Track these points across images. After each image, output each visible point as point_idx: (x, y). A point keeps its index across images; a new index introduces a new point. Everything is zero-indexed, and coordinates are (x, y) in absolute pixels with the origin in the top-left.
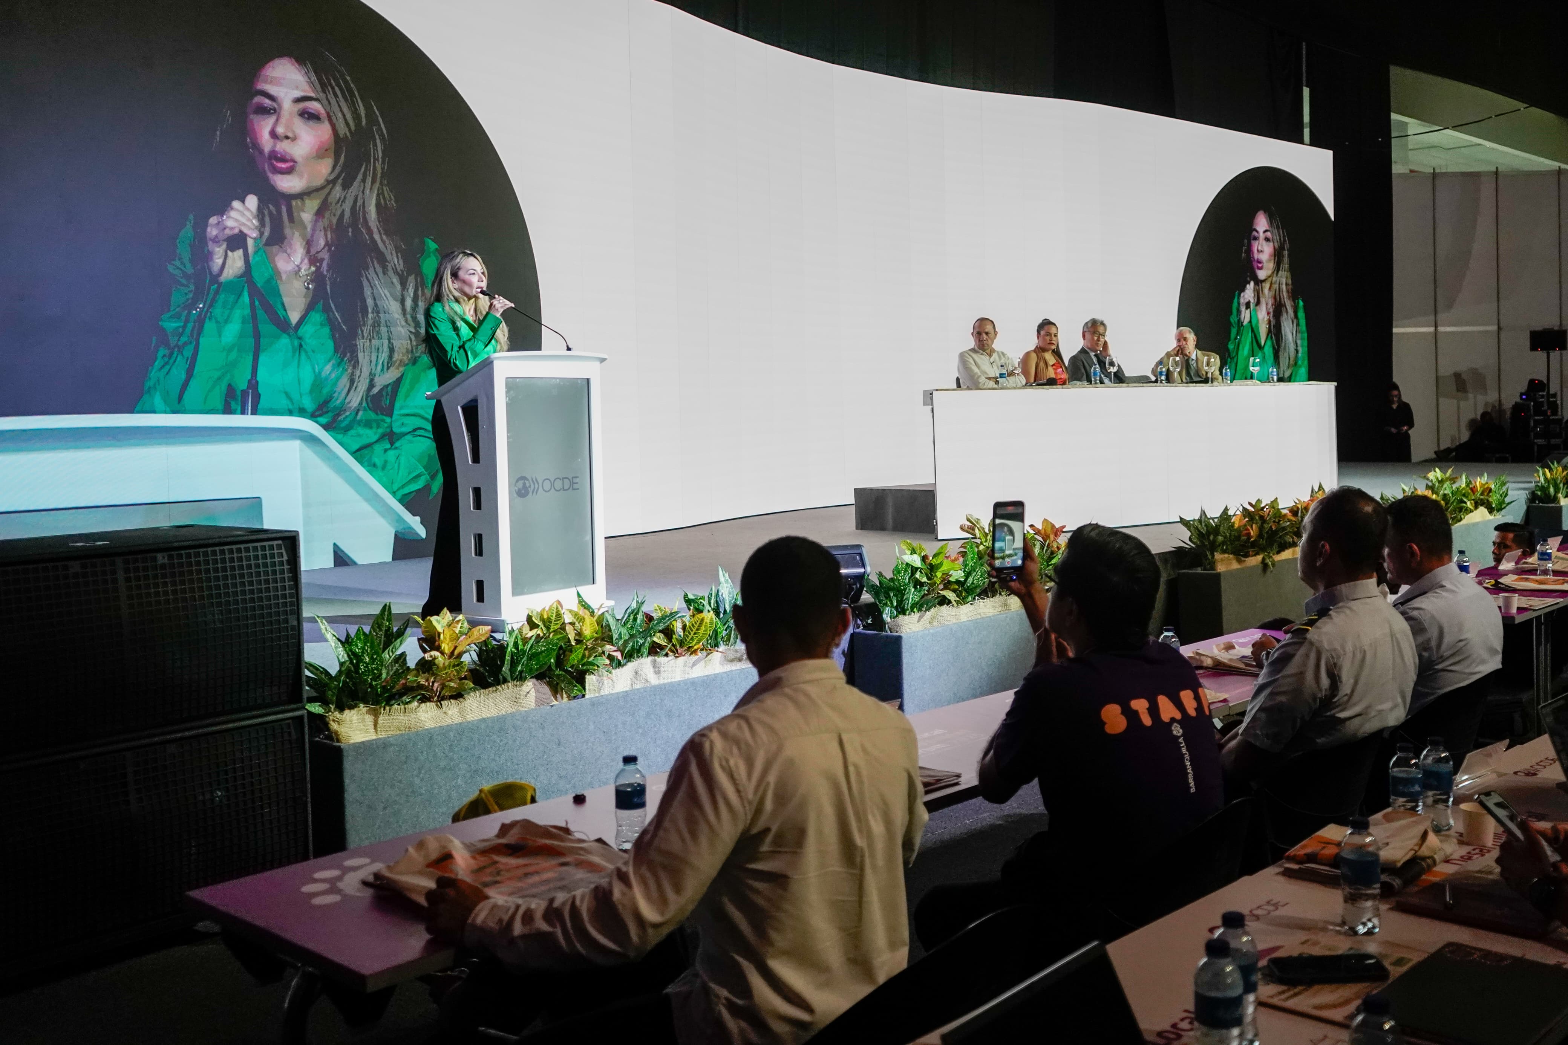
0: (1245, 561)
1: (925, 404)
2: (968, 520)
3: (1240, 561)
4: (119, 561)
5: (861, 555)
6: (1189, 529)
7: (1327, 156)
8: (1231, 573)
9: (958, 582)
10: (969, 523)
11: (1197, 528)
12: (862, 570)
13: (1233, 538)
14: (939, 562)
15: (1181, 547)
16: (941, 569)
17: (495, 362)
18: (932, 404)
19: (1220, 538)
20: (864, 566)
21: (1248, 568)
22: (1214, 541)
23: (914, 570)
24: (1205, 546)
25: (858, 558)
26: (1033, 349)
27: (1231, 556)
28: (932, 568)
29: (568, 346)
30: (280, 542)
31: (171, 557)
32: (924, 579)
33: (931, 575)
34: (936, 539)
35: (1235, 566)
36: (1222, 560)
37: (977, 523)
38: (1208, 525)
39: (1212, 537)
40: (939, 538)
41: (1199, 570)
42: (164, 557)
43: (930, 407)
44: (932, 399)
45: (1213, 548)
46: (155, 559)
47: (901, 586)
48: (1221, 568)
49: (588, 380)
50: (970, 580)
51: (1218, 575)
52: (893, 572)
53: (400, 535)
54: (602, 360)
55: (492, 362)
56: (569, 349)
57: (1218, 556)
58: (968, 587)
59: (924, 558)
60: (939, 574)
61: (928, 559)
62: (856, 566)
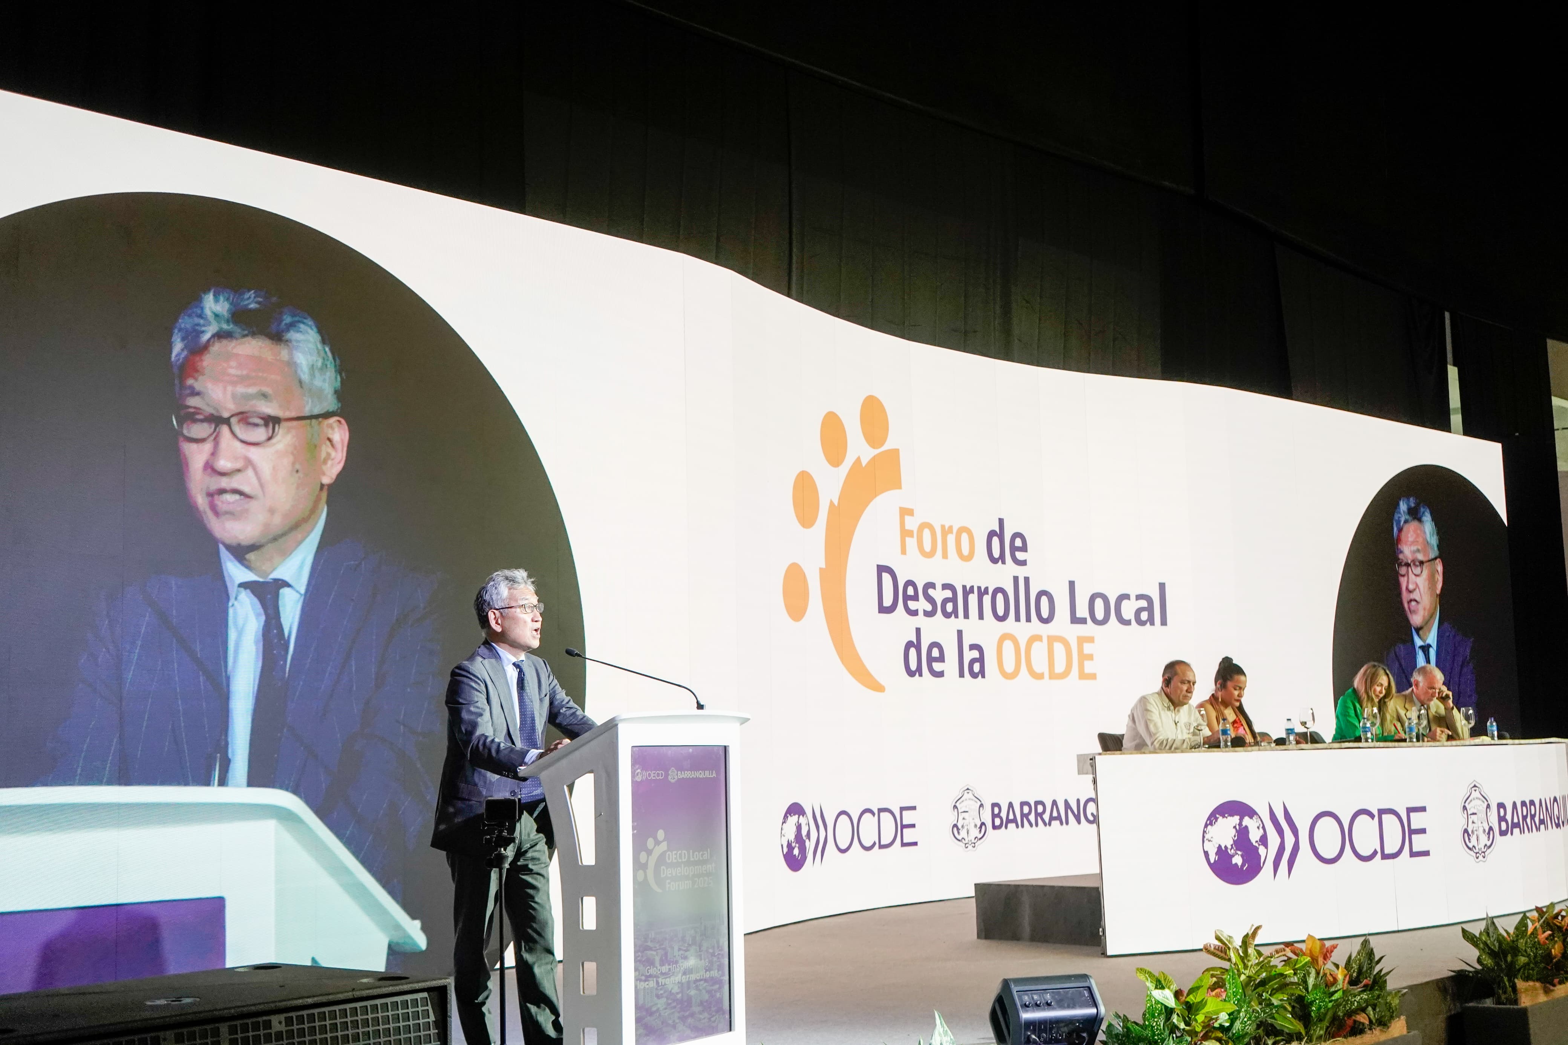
0: (1553, 991)
1: (1080, 772)
2: (1218, 938)
3: (1547, 991)
4: (224, 1028)
5: (1089, 989)
6: (1476, 945)
7: (1494, 450)
8: (1541, 1006)
9: (1222, 1028)
10: (1217, 943)
11: (1485, 944)
12: (1094, 1011)
13: (1539, 959)
14: (1198, 999)
15: (1462, 971)
16: (1203, 1011)
17: (620, 726)
18: (1094, 772)
19: (1522, 960)
20: (1095, 1005)
21: (1558, 1000)
22: (1513, 964)
23: (1169, 1012)
24: (1502, 970)
25: (1086, 994)
26: (1207, 698)
27: (1538, 984)
28: (1190, 1009)
29: (698, 702)
30: (425, 995)
31: (289, 1021)
32: (1182, 1026)
33: (1190, 1018)
34: (1104, 954)
35: (1542, 998)
36: (1526, 990)
37: (1229, 942)
38: (1500, 940)
39: (1509, 958)
40: (1109, 953)
41: (1489, 1003)
42: (280, 1023)
43: (1090, 777)
44: (1093, 766)
45: (1512, 972)
46: (268, 1025)
47: (1154, 1035)
48: (1525, 1001)
49: (725, 747)
50: (1238, 1025)
51: (1524, 1012)
52: (1144, 1015)
53: (396, 949)
54: (744, 721)
55: (617, 725)
56: (700, 707)
57: (1520, 984)
58: (1234, 1034)
59: (1178, 994)
60: (1200, 1018)
61: (1182, 995)
62: (1086, 1005)
